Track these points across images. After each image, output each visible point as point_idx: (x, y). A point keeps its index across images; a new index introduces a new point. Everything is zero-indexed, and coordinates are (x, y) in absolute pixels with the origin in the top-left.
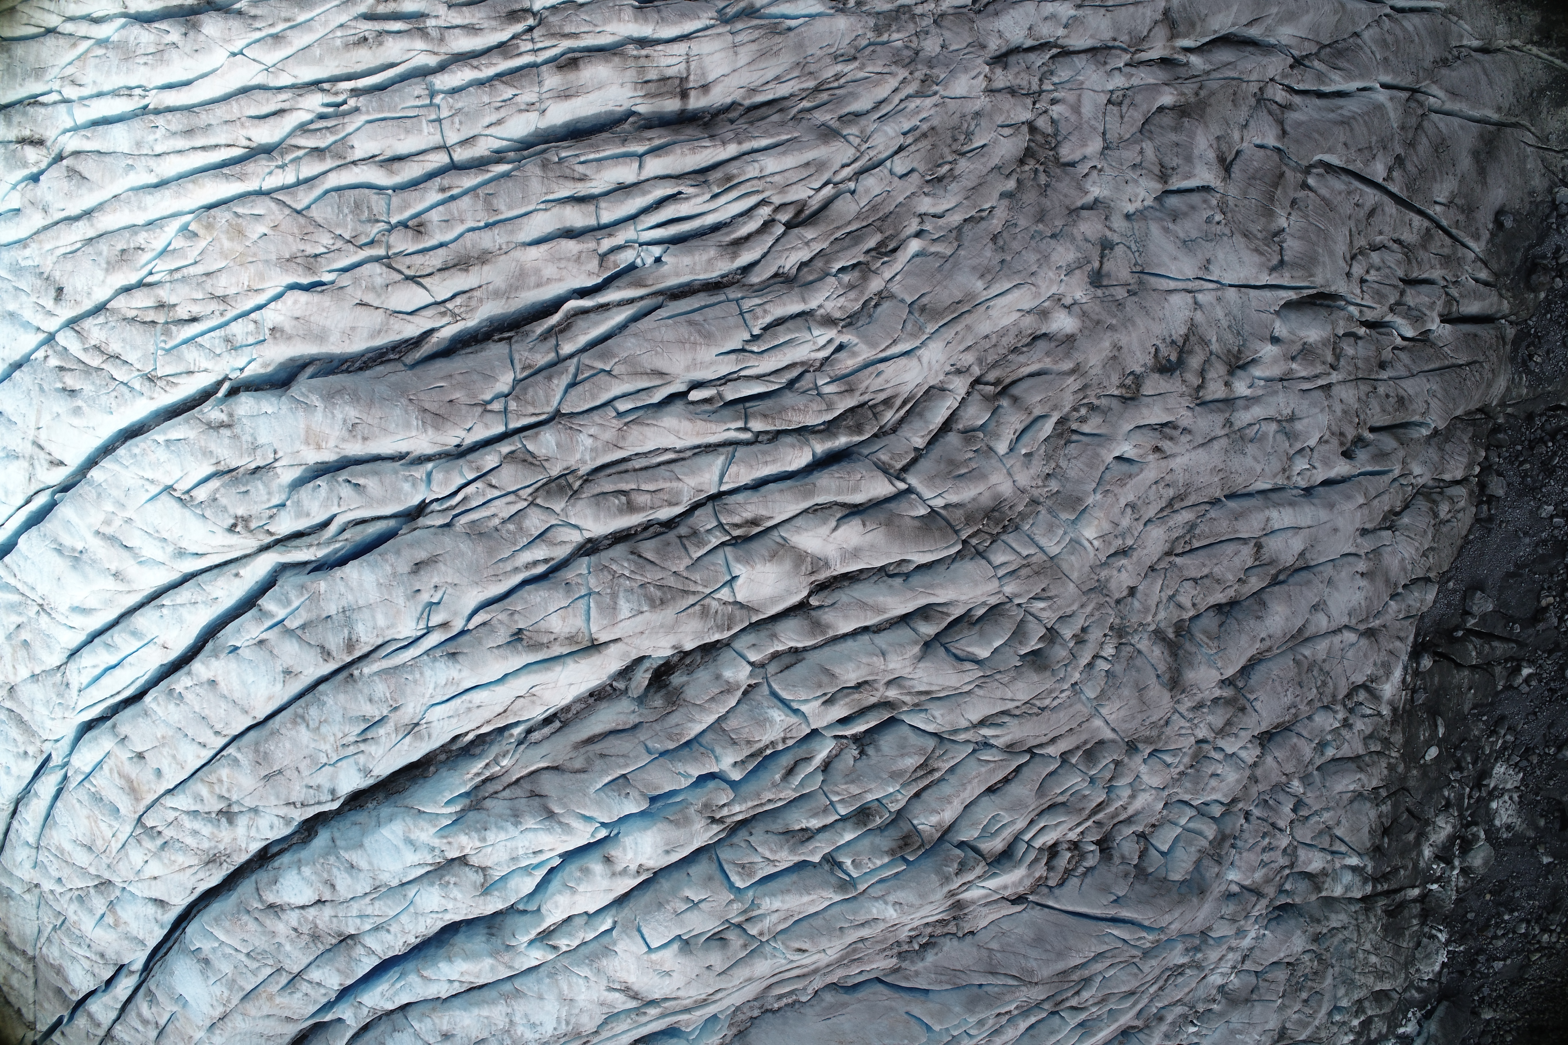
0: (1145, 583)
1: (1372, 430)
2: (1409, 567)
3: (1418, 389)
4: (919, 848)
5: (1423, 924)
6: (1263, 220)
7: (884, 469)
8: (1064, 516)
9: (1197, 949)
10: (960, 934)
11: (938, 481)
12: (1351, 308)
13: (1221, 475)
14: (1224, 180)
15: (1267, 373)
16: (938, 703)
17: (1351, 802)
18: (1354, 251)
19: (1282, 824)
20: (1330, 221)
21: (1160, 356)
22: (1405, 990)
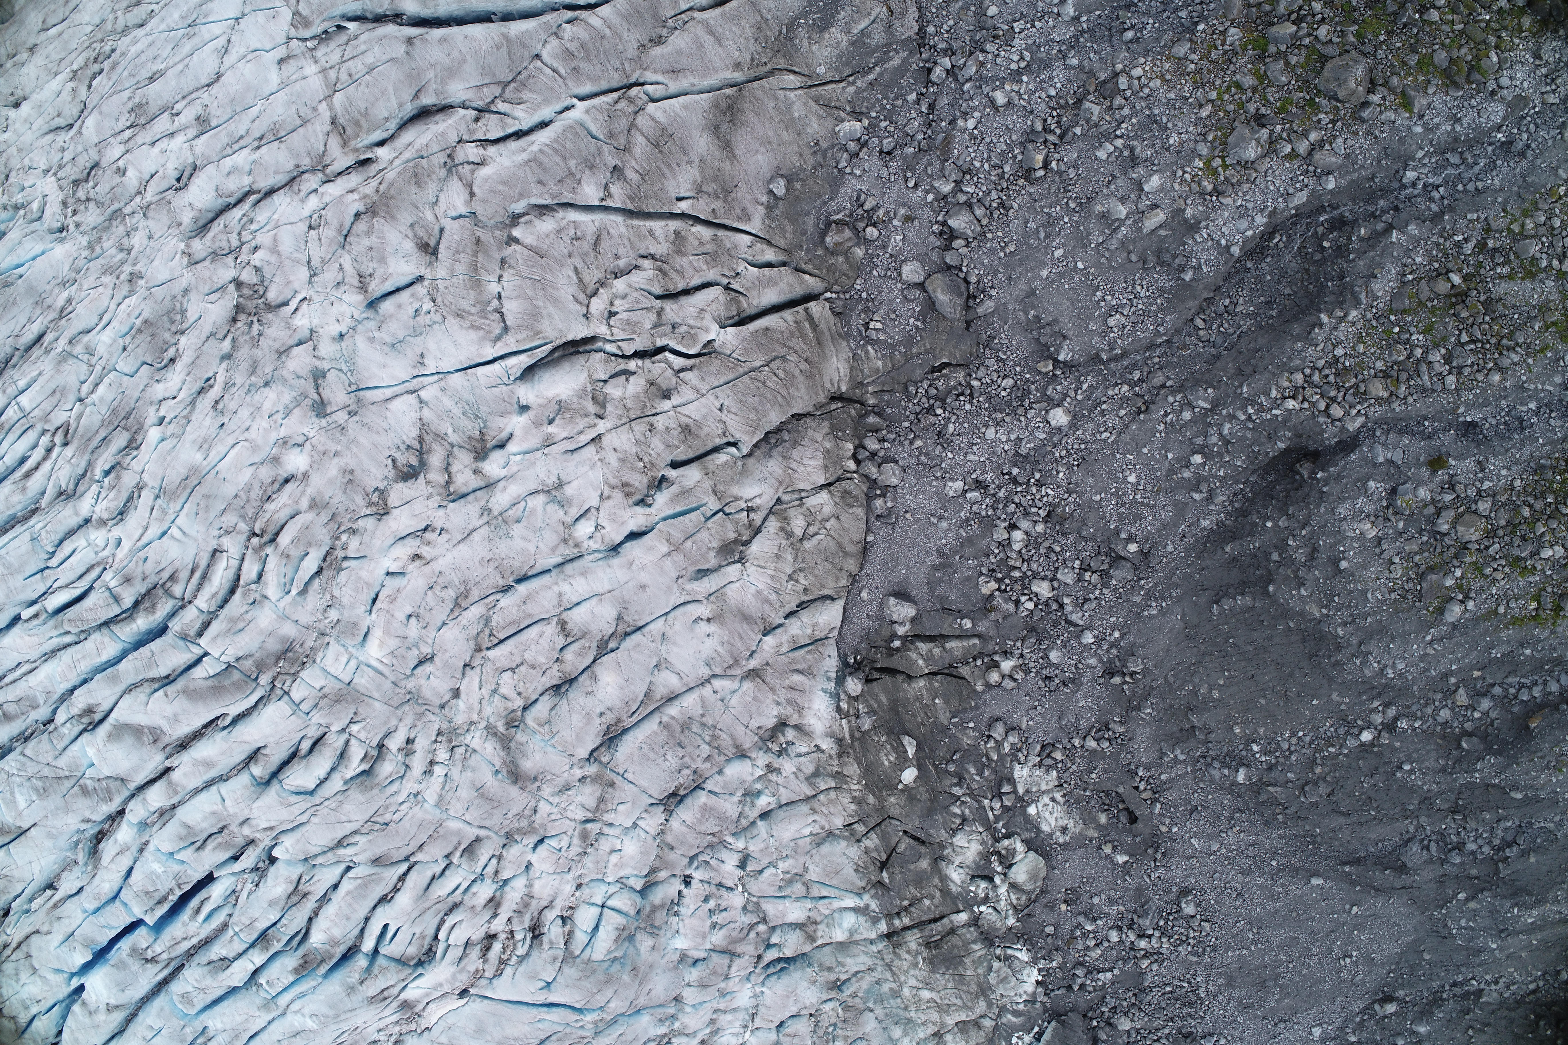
0: (465, 682)
1: (673, 466)
3: (704, 411)
4: (321, 963)
6: (473, 293)
7: (183, 641)
8: (351, 643)
9: (673, 1018)
10: (420, 1030)
13: (493, 564)
14: (431, 263)
15: (526, 446)
17: (818, 845)
18: (591, 288)
19: (730, 884)
20: (543, 268)
21: (399, 464)
22: (999, 1016)
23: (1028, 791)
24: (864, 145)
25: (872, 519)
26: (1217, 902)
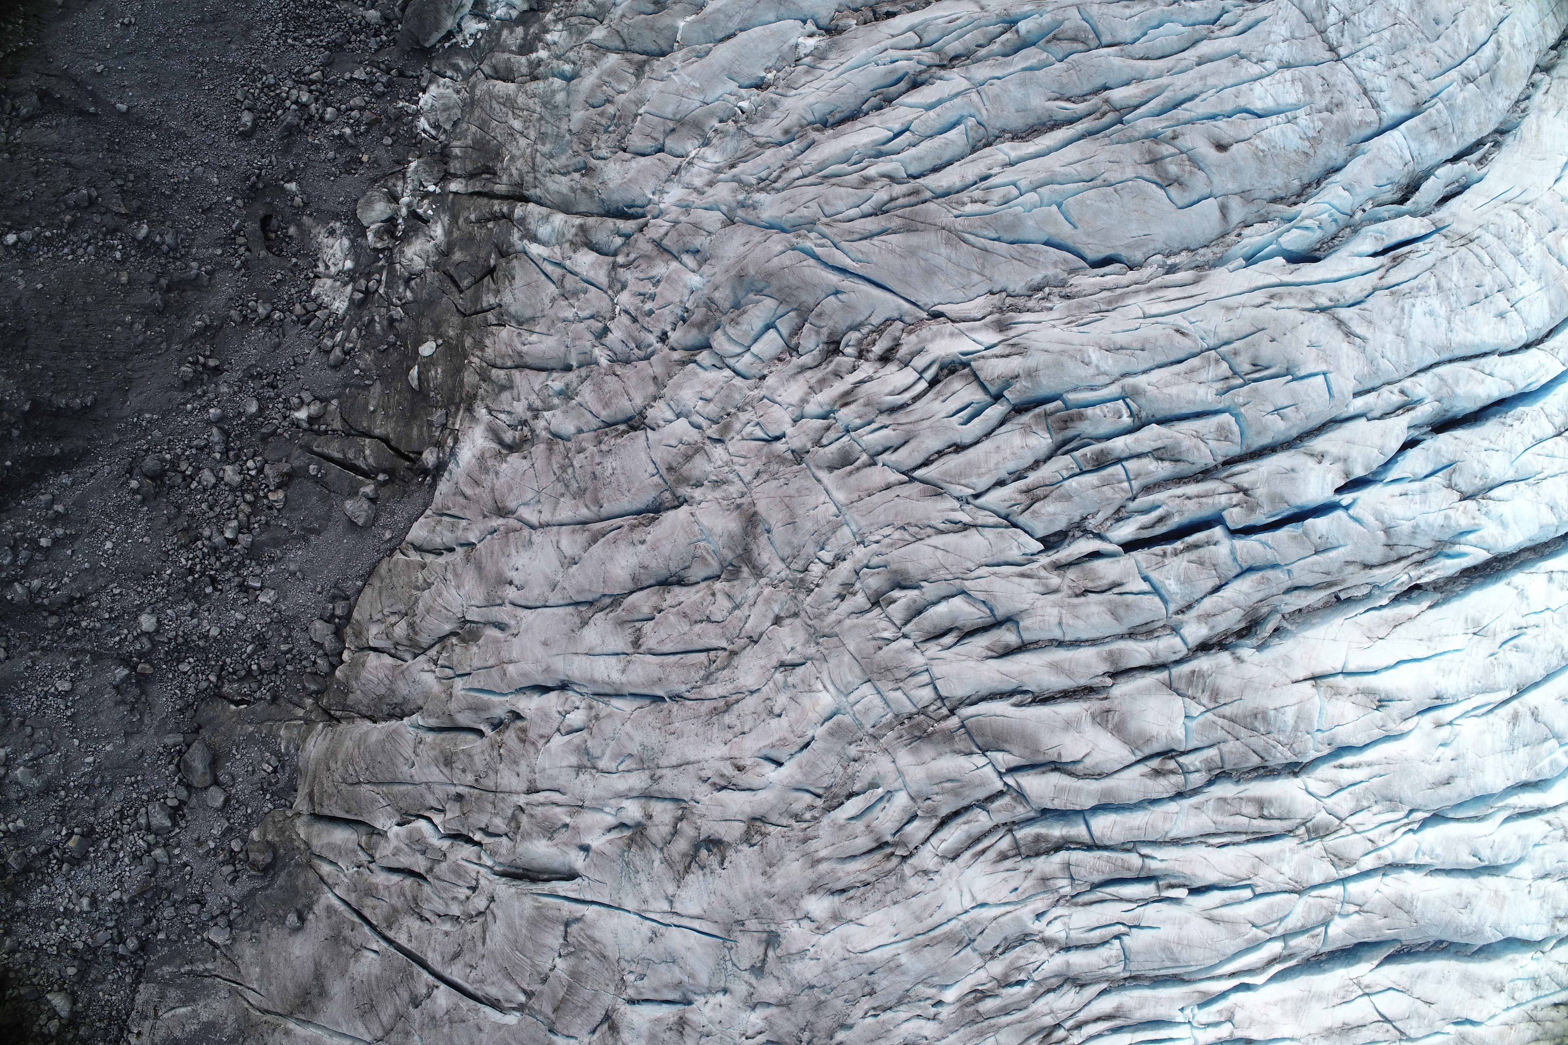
0: (763, 628)
1: (480, 733)
2: (449, 576)
3: (426, 771)
4: (1052, 414)
5: (446, 147)
6: (582, 970)
7: (1021, 796)
8: (847, 719)
9: (742, 205)
10: (1004, 294)
11: (977, 782)
12: (489, 863)
13: (672, 728)
14: (614, 1010)
15: (598, 816)
16: (1010, 560)
17: (533, 319)
18: (480, 920)
19: (625, 319)
20: (509, 959)
21: (719, 858)
22: (474, 72)
23: (345, 284)
24: (213, 918)
25: (351, 600)
26: (221, 115)
